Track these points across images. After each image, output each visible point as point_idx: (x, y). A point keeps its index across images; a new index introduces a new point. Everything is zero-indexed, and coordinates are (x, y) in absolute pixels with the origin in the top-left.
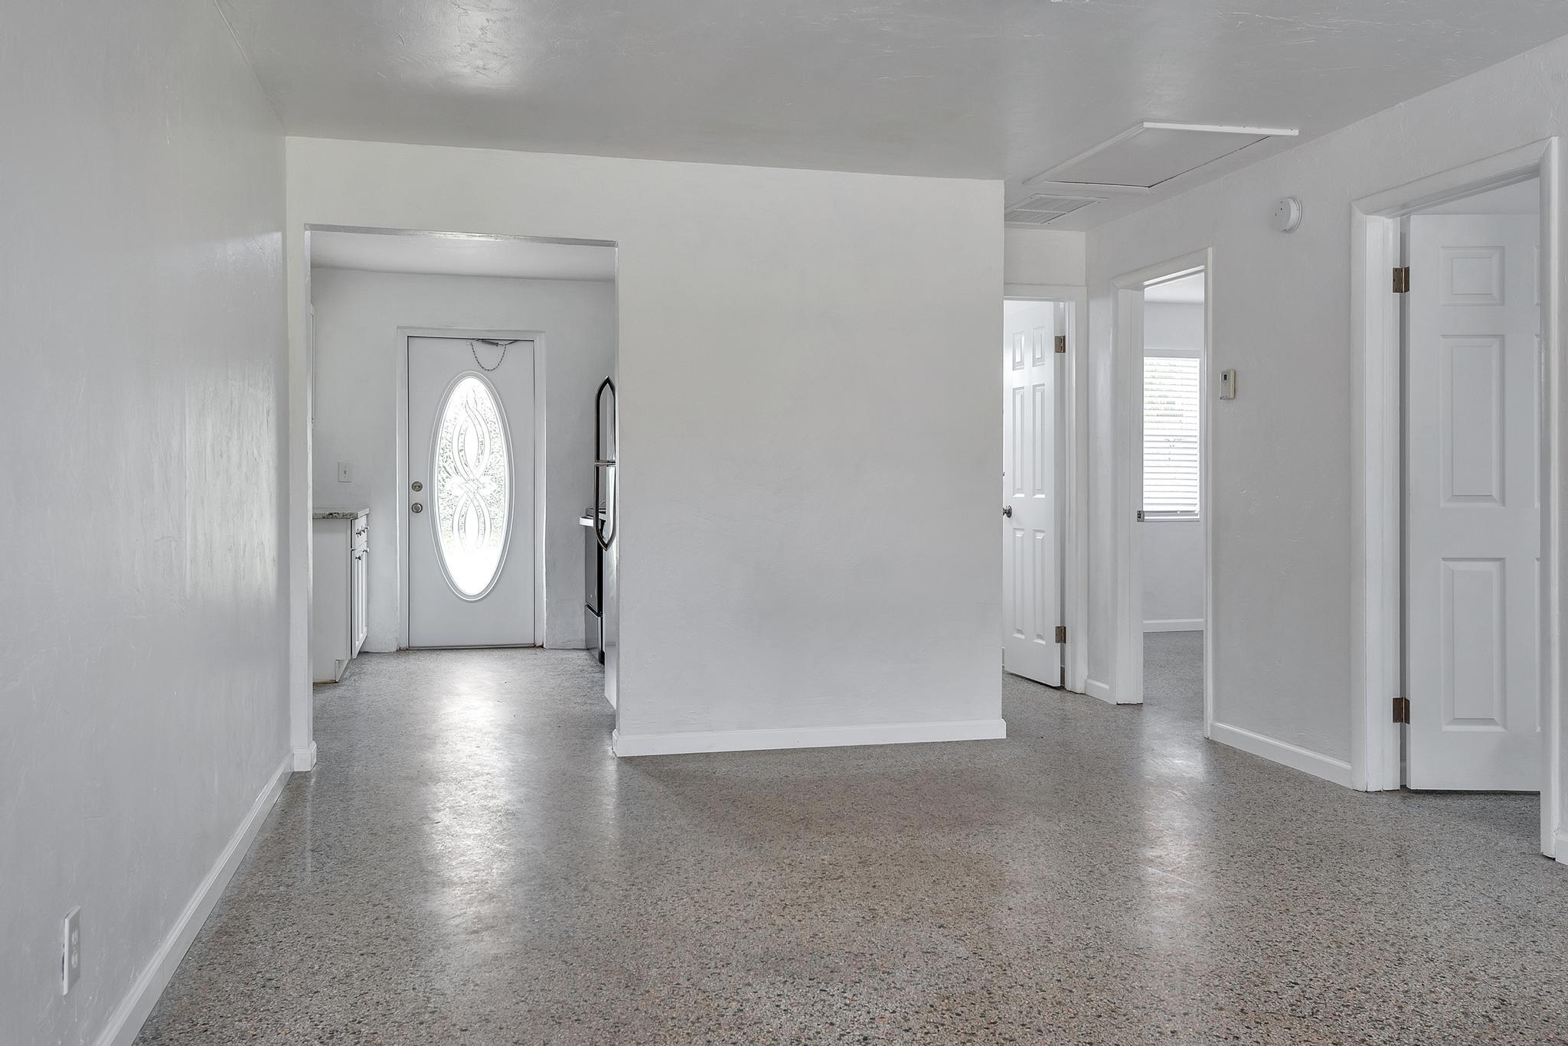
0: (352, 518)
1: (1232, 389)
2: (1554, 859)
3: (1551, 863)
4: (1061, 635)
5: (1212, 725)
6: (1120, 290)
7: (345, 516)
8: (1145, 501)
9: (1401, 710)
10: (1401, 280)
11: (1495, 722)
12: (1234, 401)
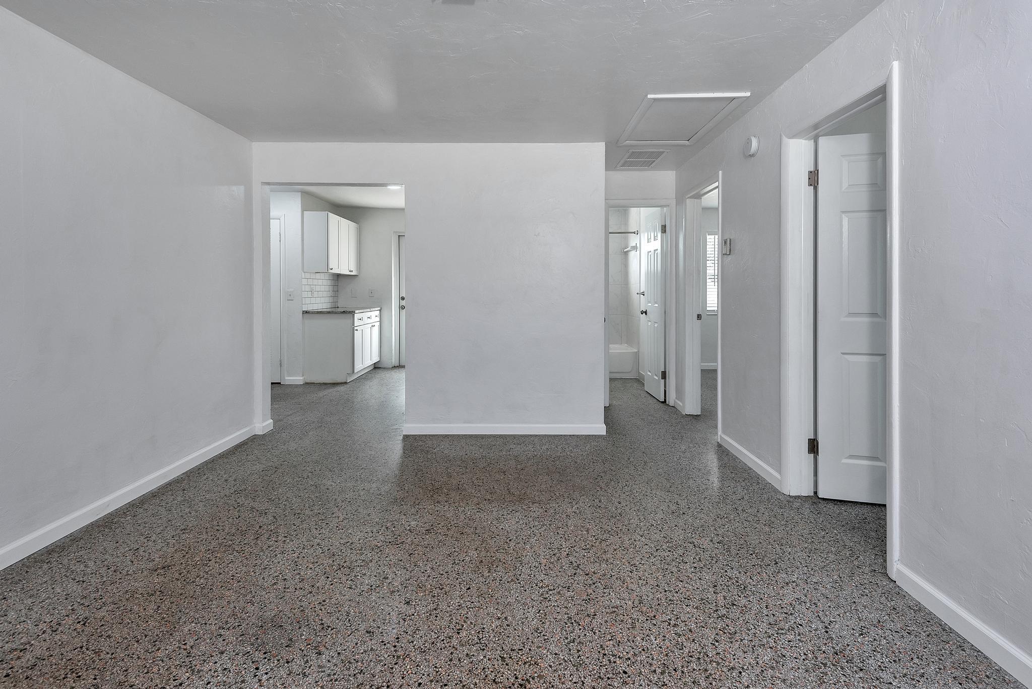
0: (352, 313)
1: (728, 249)
2: (895, 582)
3: (892, 584)
4: (664, 375)
5: (720, 436)
6: (687, 200)
7: (350, 312)
8: (708, 305)
9: (813, 446)
10: (814, 179)
11: (880, 459)
12: (730, 256)
